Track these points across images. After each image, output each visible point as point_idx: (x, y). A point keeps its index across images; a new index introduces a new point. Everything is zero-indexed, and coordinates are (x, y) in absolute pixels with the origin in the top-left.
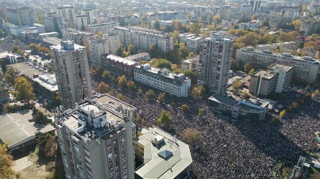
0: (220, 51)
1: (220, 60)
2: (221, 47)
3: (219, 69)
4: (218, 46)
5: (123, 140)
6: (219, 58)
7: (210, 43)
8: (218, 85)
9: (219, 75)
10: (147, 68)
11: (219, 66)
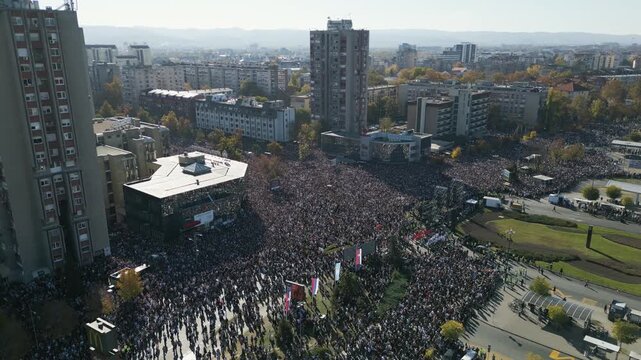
0: (343, 49)
1: (343, 66)
2: (343, 41)
3: (343, 84)
4: (338, 39)
5: (54, 36)
6: (343, 63)
7: (326, 36)
8: (344, 117)
9: (344, 96)
10: (220, 100)
11: (344, 78)
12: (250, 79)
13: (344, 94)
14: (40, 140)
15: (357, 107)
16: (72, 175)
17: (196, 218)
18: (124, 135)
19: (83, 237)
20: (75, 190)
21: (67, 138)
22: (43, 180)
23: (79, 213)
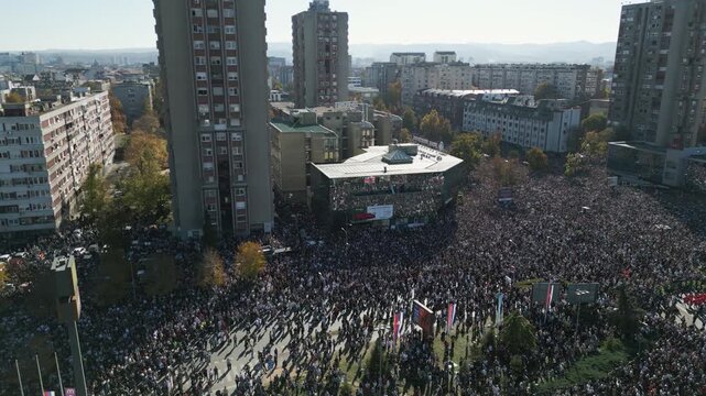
0: (667, 26)
1: (664, 52)
2: (669, 16)
3: (660, 78)
4: (662, 12)
6: (663, 47)
7: (644, 10)
8: (655, 125)
9: (660, 95)
10: (494, 99)
11: (663, 69)
12: (551, 82)
13: (660, 93)
14: (205, 92)
15: (681, 113)
16: (234, 135)
17: (370, 210)
18: (344, 118)
19: (240, 205)
20: (236, 152)
21: (233, 94)
22: (206, 135)
23: (240, 178)
